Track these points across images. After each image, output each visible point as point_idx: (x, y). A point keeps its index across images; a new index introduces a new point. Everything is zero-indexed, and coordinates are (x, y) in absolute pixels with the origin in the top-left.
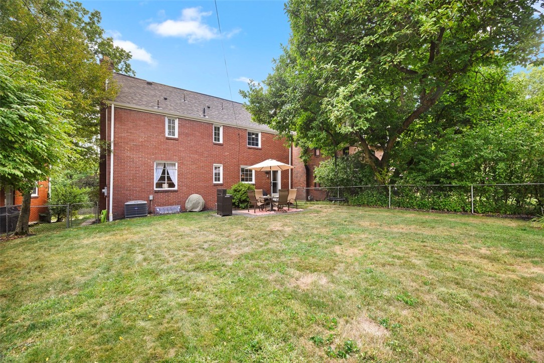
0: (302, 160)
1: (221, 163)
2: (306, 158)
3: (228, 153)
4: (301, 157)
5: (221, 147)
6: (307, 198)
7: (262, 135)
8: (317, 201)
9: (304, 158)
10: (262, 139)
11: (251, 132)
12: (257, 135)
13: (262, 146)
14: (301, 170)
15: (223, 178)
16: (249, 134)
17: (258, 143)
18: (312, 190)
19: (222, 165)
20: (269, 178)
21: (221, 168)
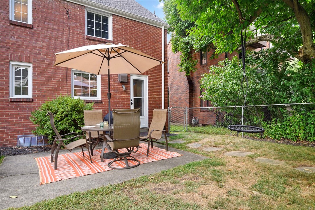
0: (183, 68)
1: (29, 62)
2: (189, 66)
3: (44, 44)
4: (181, 66)
5: (29, 31)
6: (191, 121)
7: (113, 19)
8: (204, 125)
9: (185, 65)
10: (114, 27)
11: (95, 12)
12: (106, 20)
13: (114, 37)
14: (182, 84)
15: (34, 89)
16: (90, 15)
17: (107, 34)
18: (196, 110)
19: (31, 65)
20: (127, 91)
21: (30, 71)
